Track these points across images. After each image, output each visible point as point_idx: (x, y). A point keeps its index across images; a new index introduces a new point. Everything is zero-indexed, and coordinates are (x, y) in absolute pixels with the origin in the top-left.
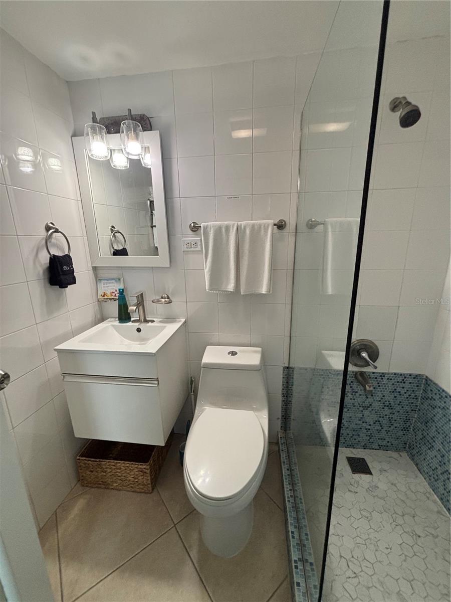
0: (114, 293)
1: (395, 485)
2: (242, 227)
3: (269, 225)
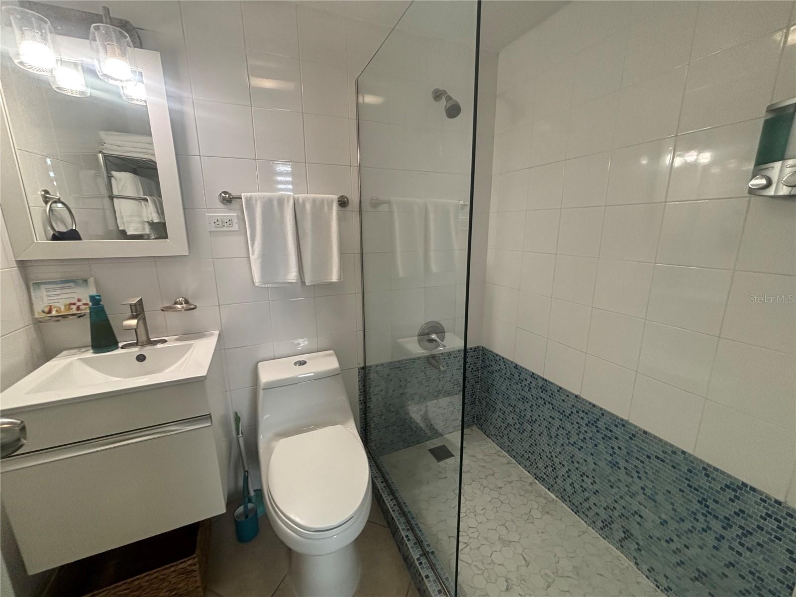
0: (74, 304)
1: (474, 456)
2: (301, 201)
3: (332, 201)
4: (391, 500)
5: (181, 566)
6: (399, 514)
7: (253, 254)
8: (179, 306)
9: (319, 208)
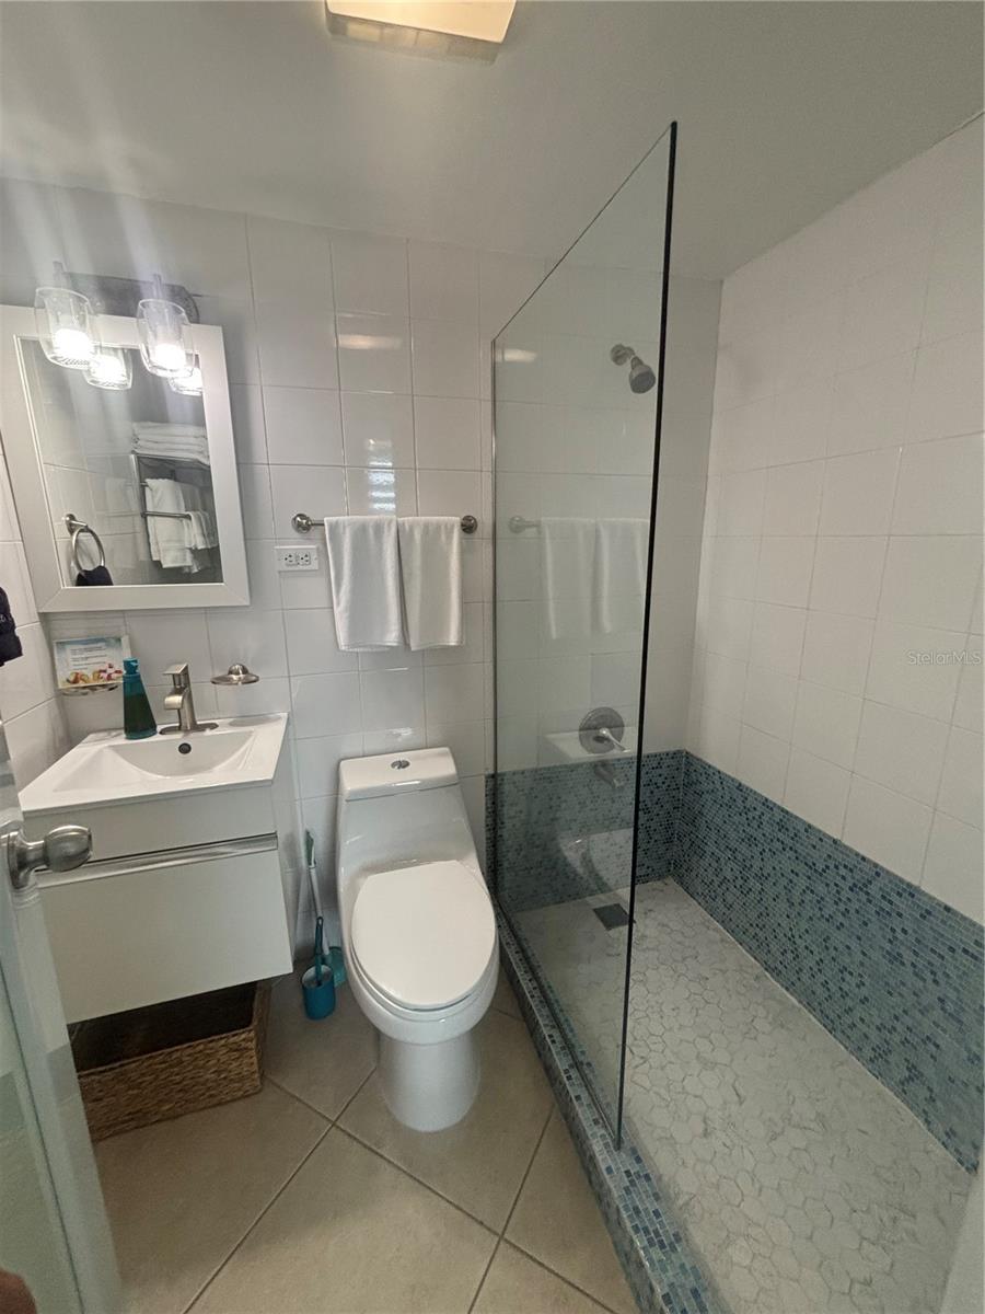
0: (105, 671)
2: (407, 527)
3: (453, 526)
4: (530, 980)
5: (232, 1040)
6: (541, 1002)
7: (338, 604)
8: (235, 677)
9: (432, 535)
